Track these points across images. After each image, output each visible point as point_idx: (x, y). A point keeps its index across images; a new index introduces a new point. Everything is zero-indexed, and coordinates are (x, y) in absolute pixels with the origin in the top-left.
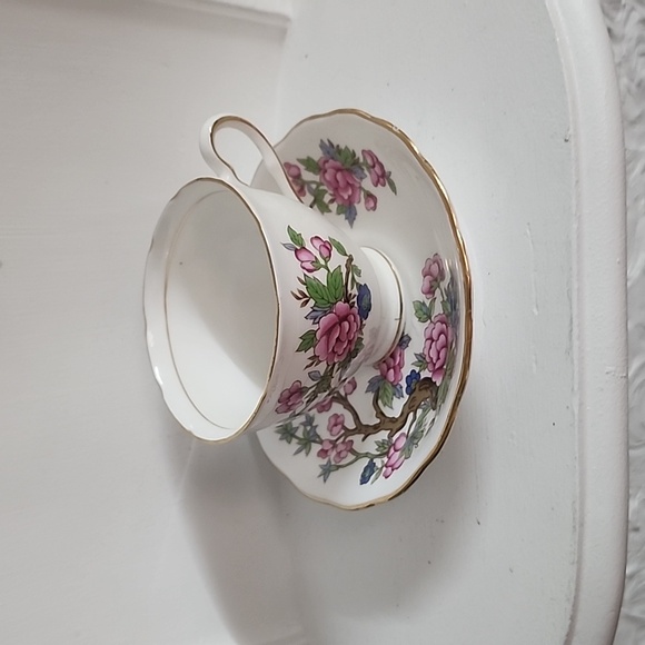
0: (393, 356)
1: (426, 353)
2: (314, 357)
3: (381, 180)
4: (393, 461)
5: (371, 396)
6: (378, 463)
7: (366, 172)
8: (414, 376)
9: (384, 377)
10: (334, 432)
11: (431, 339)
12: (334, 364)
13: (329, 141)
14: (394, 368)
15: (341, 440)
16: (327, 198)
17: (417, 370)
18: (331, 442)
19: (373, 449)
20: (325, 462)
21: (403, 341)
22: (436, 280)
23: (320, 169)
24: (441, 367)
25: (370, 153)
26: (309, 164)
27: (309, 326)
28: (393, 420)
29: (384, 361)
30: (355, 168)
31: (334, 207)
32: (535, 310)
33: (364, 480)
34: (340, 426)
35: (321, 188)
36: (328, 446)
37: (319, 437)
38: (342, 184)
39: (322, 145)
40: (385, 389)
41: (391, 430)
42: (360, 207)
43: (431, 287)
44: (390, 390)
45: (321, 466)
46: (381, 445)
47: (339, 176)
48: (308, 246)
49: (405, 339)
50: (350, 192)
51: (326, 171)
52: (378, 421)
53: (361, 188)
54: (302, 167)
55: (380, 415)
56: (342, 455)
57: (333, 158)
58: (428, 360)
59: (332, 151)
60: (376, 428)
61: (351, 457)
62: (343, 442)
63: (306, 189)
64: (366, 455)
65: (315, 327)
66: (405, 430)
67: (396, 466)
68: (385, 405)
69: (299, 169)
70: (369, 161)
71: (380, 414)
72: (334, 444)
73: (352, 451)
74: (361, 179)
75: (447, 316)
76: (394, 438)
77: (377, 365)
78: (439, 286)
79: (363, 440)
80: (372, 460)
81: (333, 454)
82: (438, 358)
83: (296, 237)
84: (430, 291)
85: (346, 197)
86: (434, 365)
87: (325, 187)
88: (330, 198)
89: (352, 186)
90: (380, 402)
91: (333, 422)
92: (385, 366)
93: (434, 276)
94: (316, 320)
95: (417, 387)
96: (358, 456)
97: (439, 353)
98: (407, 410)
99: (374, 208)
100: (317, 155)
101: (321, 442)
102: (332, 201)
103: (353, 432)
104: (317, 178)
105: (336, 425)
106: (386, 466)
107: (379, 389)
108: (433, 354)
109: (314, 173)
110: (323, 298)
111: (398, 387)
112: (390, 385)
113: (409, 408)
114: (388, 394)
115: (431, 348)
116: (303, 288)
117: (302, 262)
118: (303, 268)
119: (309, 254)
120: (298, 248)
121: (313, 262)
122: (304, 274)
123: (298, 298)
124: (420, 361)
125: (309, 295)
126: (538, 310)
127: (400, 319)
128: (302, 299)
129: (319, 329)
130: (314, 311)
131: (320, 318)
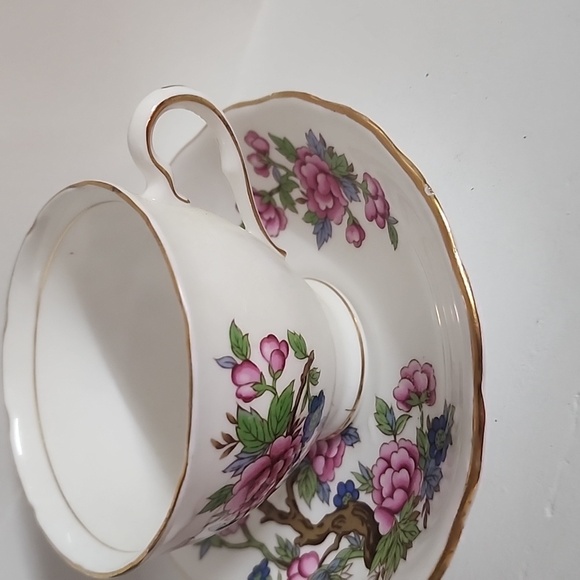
0: (329, 442)
1: (376, 472)
3: (380, 218)
6: (274, 572)
7: (361, 195)
8: (346, 488)
11: (388, 461)
13: (320, 136)
14: (326, 458)
16: (296, 194)
17: (357, 485)
19: (272, 545)
21: (349, 434)
22: (419, 395)
23: (297, 158)
24: (392, 512)
25: (375, 183)
26: (284, 145)
27: (227, 479)
28: (306, 523)
30: (347, 183)
31: (302, 209)
32: (548, 511)
35: (292, 178)
38: (322, 187)
39: (310, 135)
40: (307, 477)
41: (302, 535)
42: (339, 230)
43: (409, 398)
44: (313, 482)
46: (284, 546)
47: (321, 178)
48: (255, 357)
50: (330, 205)
51: (304, 164)
52: (288, 510)
53: (346, 208)
54: (273, 145)
55: (291, 503)
57: (319, 156)
58: (376, 484)
59: (320, 147)
63: (271, 170)
64: (262, 547)
65: (235, 480)
66: (321, 550)
68: (301, 495)
69: (268, 145)
70: (371, 188)
73: (245, 529)
74: (352, 199)
76: (302, 551)
78: (420, 406)
79: (262, 522)
80: (267, 561)
82: (391, 495)
83: (239, 342)
84: (407, 401)
85: (323, 207)
86: (383, 499)
87: (298, 181)
88: (301, 196)
89: (336, 200)
90: (296, 487)
93: (418, 389)
94: (238, 471)
95: (351, 506)
96: (251, 543)
97: (393, 489)
98: (328, 525)
99: (358, 244)
100: (299, 141)
102: (302, 201)
104: (290, 166)
108: (385, 483)
109: (288, 158)
110: (257, 439)
111: (325, 486)
112: (315, 477)
113: (333, 525)
114: (309, 485)
115: (384, 472)
116: (231, 430)
117: (240, 386)
118: (239, 396)
119: (253, 371)
120: (239, 362)
121: (256, 383)
122: (239, 407)
123: (219, 446)
124: (363, 477)
125: (236, 439)
126: (552, 514)
127: (353, 410)
128: (224, 446)
129: (240, 480)
130: (239, 459)
131: (245, 467)
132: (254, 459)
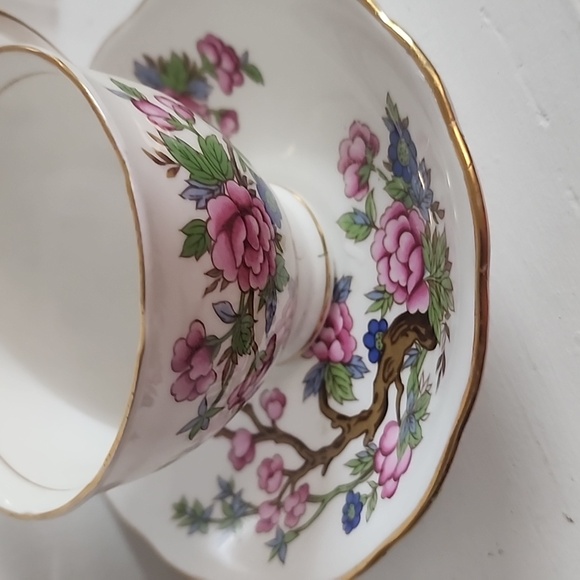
0: (329, 323)
1: (384, 281)
2: (215, 272)
3: (235, 77)
4: (388, 471)
5: (314, 401)
6: (364, 489)
8: (376, 328)
9: (326, 361)
10: (271, 488)
11: (387, 255)
12: (252, 291)
14: (338, 338)
15: (288, 492)
17: (378, 316)
18: (271, 503)
19: (346, 477)
20: (271, 536)
21: (338, 291)
22: (365, 163)
24: (420, 283)
28: (364, 416)
29: (317, 338)
32: (543, 123)
33: (350, 524)
34: (278, 475)
36: (268, 513)
37: (249, 505)
40: (334, 378)
41: (367, 432)
43: (360, 178)
44: (343, 373)
45: (269, 544)
46: (357, 463)
49: (341, 287)
52: (339, 432)
55: (338, 422)
56: (297, 512)
58: (390, 289)
60: (339, 445)
61: (312, 509)
62: (293, 494)
64: (338, 491)
65: (203, 215)
66: (391, 415)
67: (400, 470)
68: (341, 401)
71: (339, 419)
72: (278, 504)
73: (311, 499)
74: (206, 97)
75: (402, 200)
76: (376, 441)
77: (309, 350)
78: (373, 168)
79: (324, 473)
80: (351, 492)
81: (281, 519)
82: (409, 273)
84: (362, 185)
86: (405, 288)
90: (331, 402)
91: (265, 473)
92: (321, 346)
93: (360, 160)
94: (201, 203)
95: (387, 341)
96: (324, 501)
97: (406, 265)
98: (382, 385)
99: (237, 129)
101: (256, 511)
103: (303, 471)
105: (271, 475)
106: (381, 484)
107: (323, 384)
108: (397, 275)
110: (202, 170)
111: (355, 362)
112: (340, 366)
113: (385, 381)
114: (341, 382)
115: (389, 268)
116: (164, 150)
117: (149, 115)
122: (159, 131)
123: (157, 161)
124: (378, 300)
125: (175, 161)
126: (548, 120)
127: (326, 253)
128: (163, 164)
129: (210, 219)
130: (192, 186)
131: (207, 201)
132: (213, 194)
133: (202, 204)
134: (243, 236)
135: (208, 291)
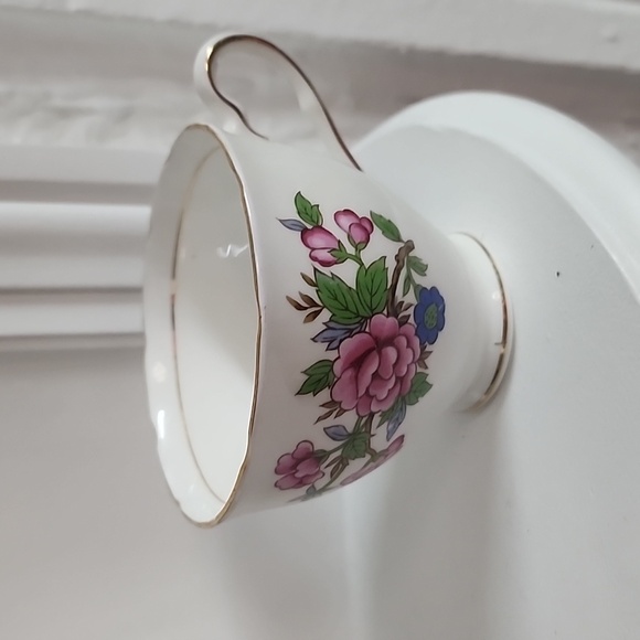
2: (332, 404)
12: (372, 415)
27: (320, 352)
48: (328, 223)
65: (332, 355)
83: (307, 210)
94: (332, 344)
110: (347, 309)
116: (311, 292)
117: (313, 249)
118: (314, 259)
119: (328, 238)
120: (310, 227)
121: (334, 249)
122: (315, 269)
123: (299, 307)
125: (320, 303)
128: (306, 308)
129: (339, 357)
130: (329, 328)
131: (341, 341)
132: (350, 333)
133: (335, 344)
134: (373, 369)
135: (319, 419)
